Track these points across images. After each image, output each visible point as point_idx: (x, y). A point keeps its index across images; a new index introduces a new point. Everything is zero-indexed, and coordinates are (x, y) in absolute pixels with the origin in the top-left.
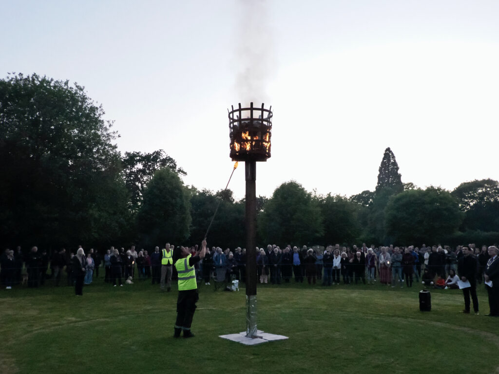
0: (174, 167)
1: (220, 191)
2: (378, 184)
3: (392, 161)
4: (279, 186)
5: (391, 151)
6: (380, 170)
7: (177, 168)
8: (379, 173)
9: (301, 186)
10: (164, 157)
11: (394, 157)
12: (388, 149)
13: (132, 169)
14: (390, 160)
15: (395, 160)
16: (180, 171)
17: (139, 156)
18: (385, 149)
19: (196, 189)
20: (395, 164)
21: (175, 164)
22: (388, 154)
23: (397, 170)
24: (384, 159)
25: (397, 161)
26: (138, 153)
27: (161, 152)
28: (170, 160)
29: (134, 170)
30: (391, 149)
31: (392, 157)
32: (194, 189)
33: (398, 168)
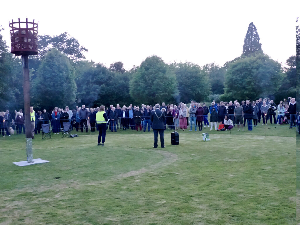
0: (77, 46)
1: (114, 63)
2: (243, 52)
3: (255, 33)
4: (145, 59)
5: (254, 25)
6: (245, 41)
7: (80, 47)
8: (244, 43)
9: (161, 59)
10: (69, 38)
11: (256, 30)
12: (252, 24)
13: (44, 48)
14: (253, 32)
15: (257, 32)
16: (82, 48)
17: (49, 38)
18: (249, 24)
19: (94, 62)
20: (257, 35)
21: (78, 44)
22: (252, 28)
23: (258, 41)
24: (248, 32)
25: (258, 33)
26: (48, 36)
27: (66, 34)
28: (74, 40)
29: (47, 49)
30: (254, 24)
31: (255, 30)
32: (92, 62)
33: (259, 39)
